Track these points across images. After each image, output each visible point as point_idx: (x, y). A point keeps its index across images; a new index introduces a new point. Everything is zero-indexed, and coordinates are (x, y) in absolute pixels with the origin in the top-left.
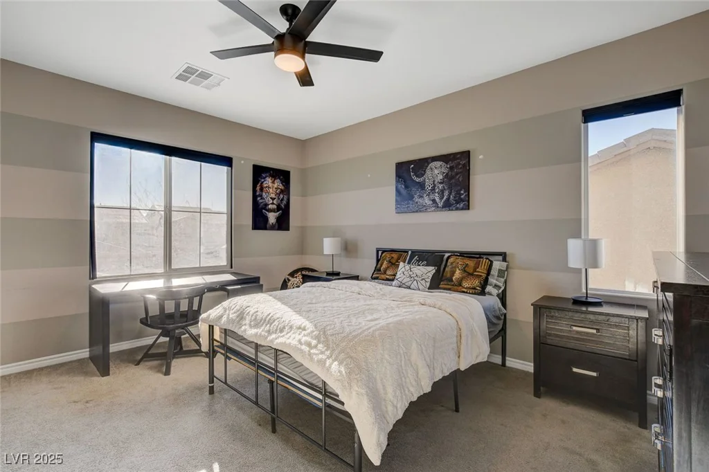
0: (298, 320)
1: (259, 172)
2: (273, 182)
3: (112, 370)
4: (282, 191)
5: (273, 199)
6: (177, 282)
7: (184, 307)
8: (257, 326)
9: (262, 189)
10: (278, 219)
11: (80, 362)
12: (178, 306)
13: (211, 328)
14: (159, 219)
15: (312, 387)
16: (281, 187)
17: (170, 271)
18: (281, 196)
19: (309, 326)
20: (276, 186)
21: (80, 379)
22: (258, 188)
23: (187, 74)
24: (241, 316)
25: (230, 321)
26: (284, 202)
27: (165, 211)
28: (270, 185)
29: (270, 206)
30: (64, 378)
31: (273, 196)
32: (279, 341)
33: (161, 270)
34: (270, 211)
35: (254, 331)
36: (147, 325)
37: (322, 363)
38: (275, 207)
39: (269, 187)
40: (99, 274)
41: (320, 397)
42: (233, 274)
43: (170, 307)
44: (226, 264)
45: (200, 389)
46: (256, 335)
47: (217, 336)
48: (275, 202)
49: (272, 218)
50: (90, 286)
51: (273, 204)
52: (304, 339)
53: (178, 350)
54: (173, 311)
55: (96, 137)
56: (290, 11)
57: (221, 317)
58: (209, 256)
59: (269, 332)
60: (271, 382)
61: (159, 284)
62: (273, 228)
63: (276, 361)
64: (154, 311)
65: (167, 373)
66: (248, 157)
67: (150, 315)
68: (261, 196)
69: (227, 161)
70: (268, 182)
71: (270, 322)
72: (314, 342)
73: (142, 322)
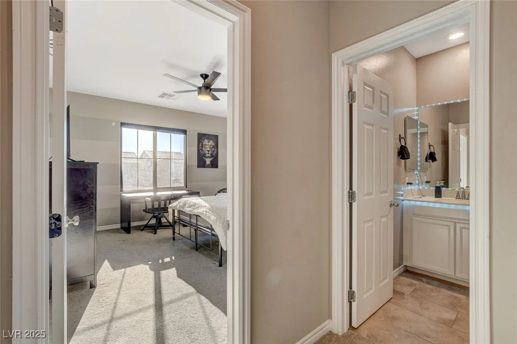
0: (204, 204)
1: (201, 137)
2: (209, 142)
3: (131, 231)
4: (213, 147)
5: (209, 151)
6: (159, 193)
7: (162, 206)
8: (190, 207)
9: (202, 146)
10: (211, 162)
11: (117, 229)
12: (159, 205)
13: (174, 211)
14: (150, 163)
15: (208, 228)
16: (213, 144)
17: (156, 189)
18: (213, 149)
19: (208, 205)
20: (210, 144)
21: (119, 234)
22: (200, 145)
23: (163, 95)
24: (185, 205)
25: (180, 207)
26: (215, 152)
27: (154, 158)
28: (207, 143)
29: (207, 155)
30: (111, 234)
31: (209, 149)
32: (196, 212)
33: (152, 188)
34: (207, 157)
35: (189, 209)
36: (146, 212)
37: (209, 217)
38: (210, 155)
39: (206, 145)
40: (124, 189)
41: (210, 231)
42: (188, 190)
43: (156, 206)
44: (183, 186)
45: (169, 239)
46: (189, 211)
47: (176, 214)
48: (210, 152)
49: (208, 161)
50: (121, 195)
51: (208, 153)
52: (205, 210)
53: (159, 225)
54: (158, 207)
55: (122, 124)
56: (204, 76)
57: (177, 206)
58: (175, 182)
59: (194, 209)
60: (195, 230)
61: (152, 194)
62: (208, 167)
63: (197, 221)
64: (149, 206)
65: (155, 233)
66: (195, 129)
67: (148, 208)
68: (202, 149)
69: (184, 132)
70: (206, 142)
71: (195, 206)
72: (208, 211)
73: (144, 211)
